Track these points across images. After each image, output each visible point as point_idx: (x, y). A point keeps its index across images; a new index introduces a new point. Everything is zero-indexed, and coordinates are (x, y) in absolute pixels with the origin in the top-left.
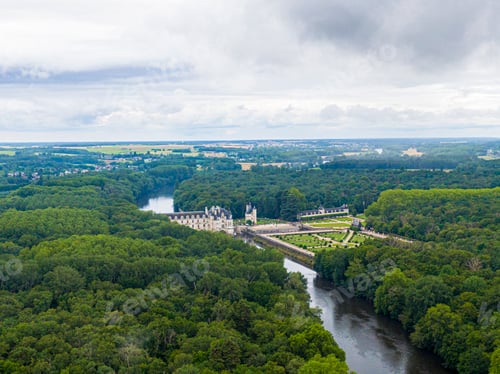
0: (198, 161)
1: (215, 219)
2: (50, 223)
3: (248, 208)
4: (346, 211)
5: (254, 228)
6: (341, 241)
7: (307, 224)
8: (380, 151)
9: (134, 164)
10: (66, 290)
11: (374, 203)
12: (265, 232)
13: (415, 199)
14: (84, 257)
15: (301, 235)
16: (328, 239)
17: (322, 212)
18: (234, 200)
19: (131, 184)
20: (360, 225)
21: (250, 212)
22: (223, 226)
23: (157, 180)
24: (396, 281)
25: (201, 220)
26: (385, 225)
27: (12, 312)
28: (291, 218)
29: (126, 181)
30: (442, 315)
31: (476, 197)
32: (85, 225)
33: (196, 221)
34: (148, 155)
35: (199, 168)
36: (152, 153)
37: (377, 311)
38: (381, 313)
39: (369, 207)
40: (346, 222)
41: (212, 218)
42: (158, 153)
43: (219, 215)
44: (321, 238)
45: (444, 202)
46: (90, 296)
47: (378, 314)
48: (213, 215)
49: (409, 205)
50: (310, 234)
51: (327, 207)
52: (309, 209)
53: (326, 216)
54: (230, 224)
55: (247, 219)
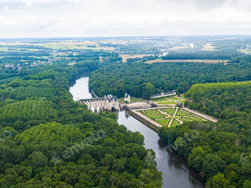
0: (100, 54)
1: (110, 102)
2: (29, 113)
3: (126, 94)
4: (175, 93)
5: (129, 105)
6: (172, 115)
7: (155, 103)
8: (192, 45)
9: (68, 56)
10: (39, 166)
11: (189, 91)
12: (135, 108)
13: (209, 88)
14: (46, 145)
15: (152, 110)
16: (166, 113)
17: (163, 95)
18: (119, 88)
19: (67, 74)
20: (181, 104)
21: (127, 97)
22: (113, 105)
23: (80, 69)
24: (198, 153)
25: (103, 102)
26: (194, 105)
27: (13, 179)
28: (147, 98)
29: (65, 73)
30: (220, 180)
31: (240, 88)
32: (45, 113)
33: (100, 102)
34: (75, 50)
35: (101, 59)
36: (77, 48)
37: (189, 165)
38: (191, 167)
39: (186, 92)
40: (175, 101)
41: (108, 101)
42: (80, 48)
43: (111, 100)
44: (162, 112)
45: (223, 90)
46: (50, 171)
47: (190, 167)
48: (108, 99)
49: (206, 93)
50: (156, 110)
51: (165, 92)
52: (156, 93)
53: (165, 97)
54: (117, 104)
55: (125, 100)
